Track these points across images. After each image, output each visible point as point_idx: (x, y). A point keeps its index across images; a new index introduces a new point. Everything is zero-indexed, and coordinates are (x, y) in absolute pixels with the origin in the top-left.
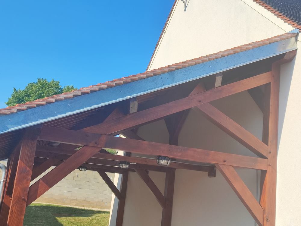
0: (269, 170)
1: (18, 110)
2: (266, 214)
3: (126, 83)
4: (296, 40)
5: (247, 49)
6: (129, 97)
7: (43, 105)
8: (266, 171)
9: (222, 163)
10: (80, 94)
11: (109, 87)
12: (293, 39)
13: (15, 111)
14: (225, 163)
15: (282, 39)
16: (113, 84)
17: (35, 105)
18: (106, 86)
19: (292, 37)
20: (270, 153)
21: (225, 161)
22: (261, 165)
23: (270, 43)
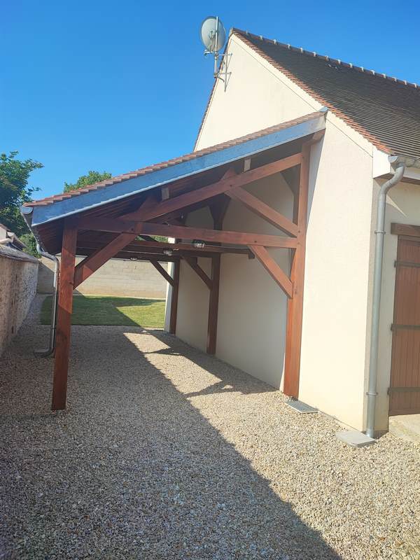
0: (298, 248)
1: (54, 201)
2: (295, 288)
3: (155, 170)
4: (325, 119)
5: (275, 131)
6: (159, 184)
7: (78, 195)
8: (296, 249)
9: (254, 243)
10: (112, 183)
11: (139, 175)
12: (322, 118)
13: (52, 202)
14: (257, 243)
15: (310, 119)
16: (143, 172)
17: (70, 196)
18: (136, 175)
19: (321, 116)
20: (299, 232)
21: (256, 242)
22: (291, 243)
23: (298, 124)
